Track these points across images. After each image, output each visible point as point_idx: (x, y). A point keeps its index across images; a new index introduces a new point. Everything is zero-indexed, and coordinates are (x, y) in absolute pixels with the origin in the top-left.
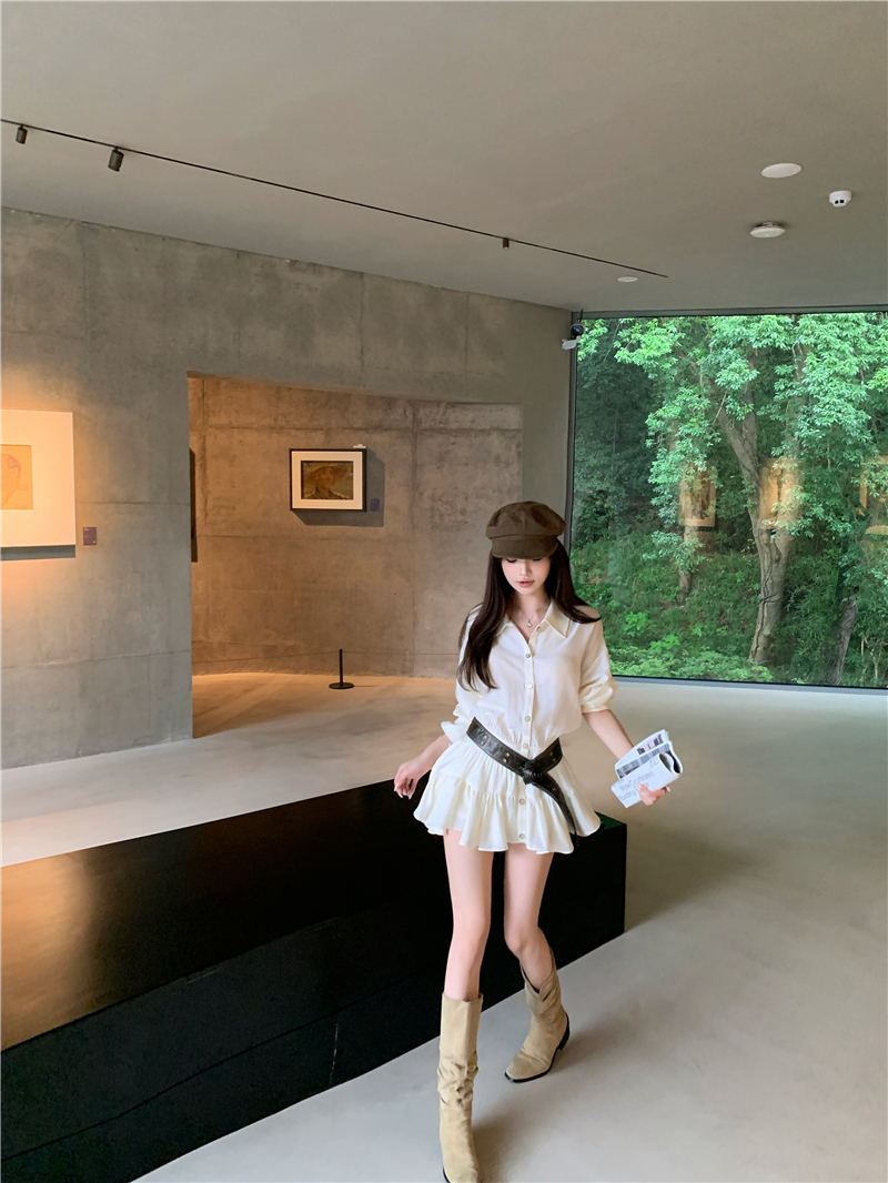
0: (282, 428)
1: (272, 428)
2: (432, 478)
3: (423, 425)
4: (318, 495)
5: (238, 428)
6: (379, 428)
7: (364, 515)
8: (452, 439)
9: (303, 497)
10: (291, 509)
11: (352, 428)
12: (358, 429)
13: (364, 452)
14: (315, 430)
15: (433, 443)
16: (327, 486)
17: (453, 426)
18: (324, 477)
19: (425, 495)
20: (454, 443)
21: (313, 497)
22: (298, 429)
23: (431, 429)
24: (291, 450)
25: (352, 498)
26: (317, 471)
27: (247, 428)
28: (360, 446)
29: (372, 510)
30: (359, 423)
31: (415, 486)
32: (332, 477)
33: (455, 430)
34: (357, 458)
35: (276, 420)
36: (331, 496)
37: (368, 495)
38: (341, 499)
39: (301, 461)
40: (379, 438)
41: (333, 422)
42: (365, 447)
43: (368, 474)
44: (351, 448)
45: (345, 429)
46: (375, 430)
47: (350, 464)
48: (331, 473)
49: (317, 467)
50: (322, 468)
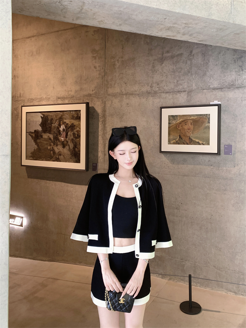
0: (155, 93)
1: (148, 93)
4: (180, 141)
5: (126, 94)
6: (232, 86)
7: (218, 158)
9: (169, 143)
10: (161, 152)
11: (209, 88)
12: (214, 89)
13: (219, 106)
14: (179, 92)
16: (188, 135)
18: (186, 127)
21: (177, 143)
22: (167, 92)
24: (161, 108)
25: (209, 144)
26: (180, 123)
27: (132, 94)
28: (216, 102)
29: (226, 153)
30: (216, 86)
32: (192, 127)
34: (213, 112)
35: (151, 87)
36: (191, 142)
37: (222, 141)
38: (199, 144)
39: (169, 116)
40: (231, 94)
41: (194, 85)
42: (220, 103)
43: (222, 124)
44: (209, 104)
45: (204, 90)
46: (229, 88)
47: (207, 117)
48: (191, 124)
49: (180, 120)
50: (184, 121)
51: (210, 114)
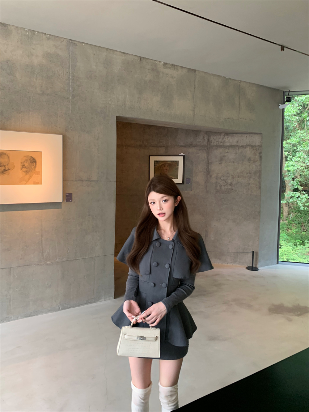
0: (145, 146)
1: (141, 146)
2: (216, 168)
3: (213, 144)
6: (191, 145)
7: (182, 185)
8: (227, 150)
11: (178, 146)
12: (181, 146)
13: (184, 156)
14: (160, 146)
15: (218, 152)
16: (166, 173)
17: (228, 144)
18: (165, 168)
19: (213, 176)
20: (228, 152)
22: (153, 146)
23: (216, 146)
24: (150, 156)
25: (178, 178)
26: (161, 166)
27: (130, 146)
28: (182, 154)
29: (187, 183)
30: (182, 144)
31: (208, 173)
32: (168, 168)
33: (228, 146)
34: (180, 160)
35: (143, 142)
37: (185, 176)
39: (154, 161)
40: (191, 150)
41: (169, 143)
42: (184, 154)
43: (185, 167)
44: (178, 155)
45: (175, 146)
46: (189, 146)
47: (177, 162)
48: (168, 166)
49: (161, 164)
50: (164, 164)
51: (178, 161)
